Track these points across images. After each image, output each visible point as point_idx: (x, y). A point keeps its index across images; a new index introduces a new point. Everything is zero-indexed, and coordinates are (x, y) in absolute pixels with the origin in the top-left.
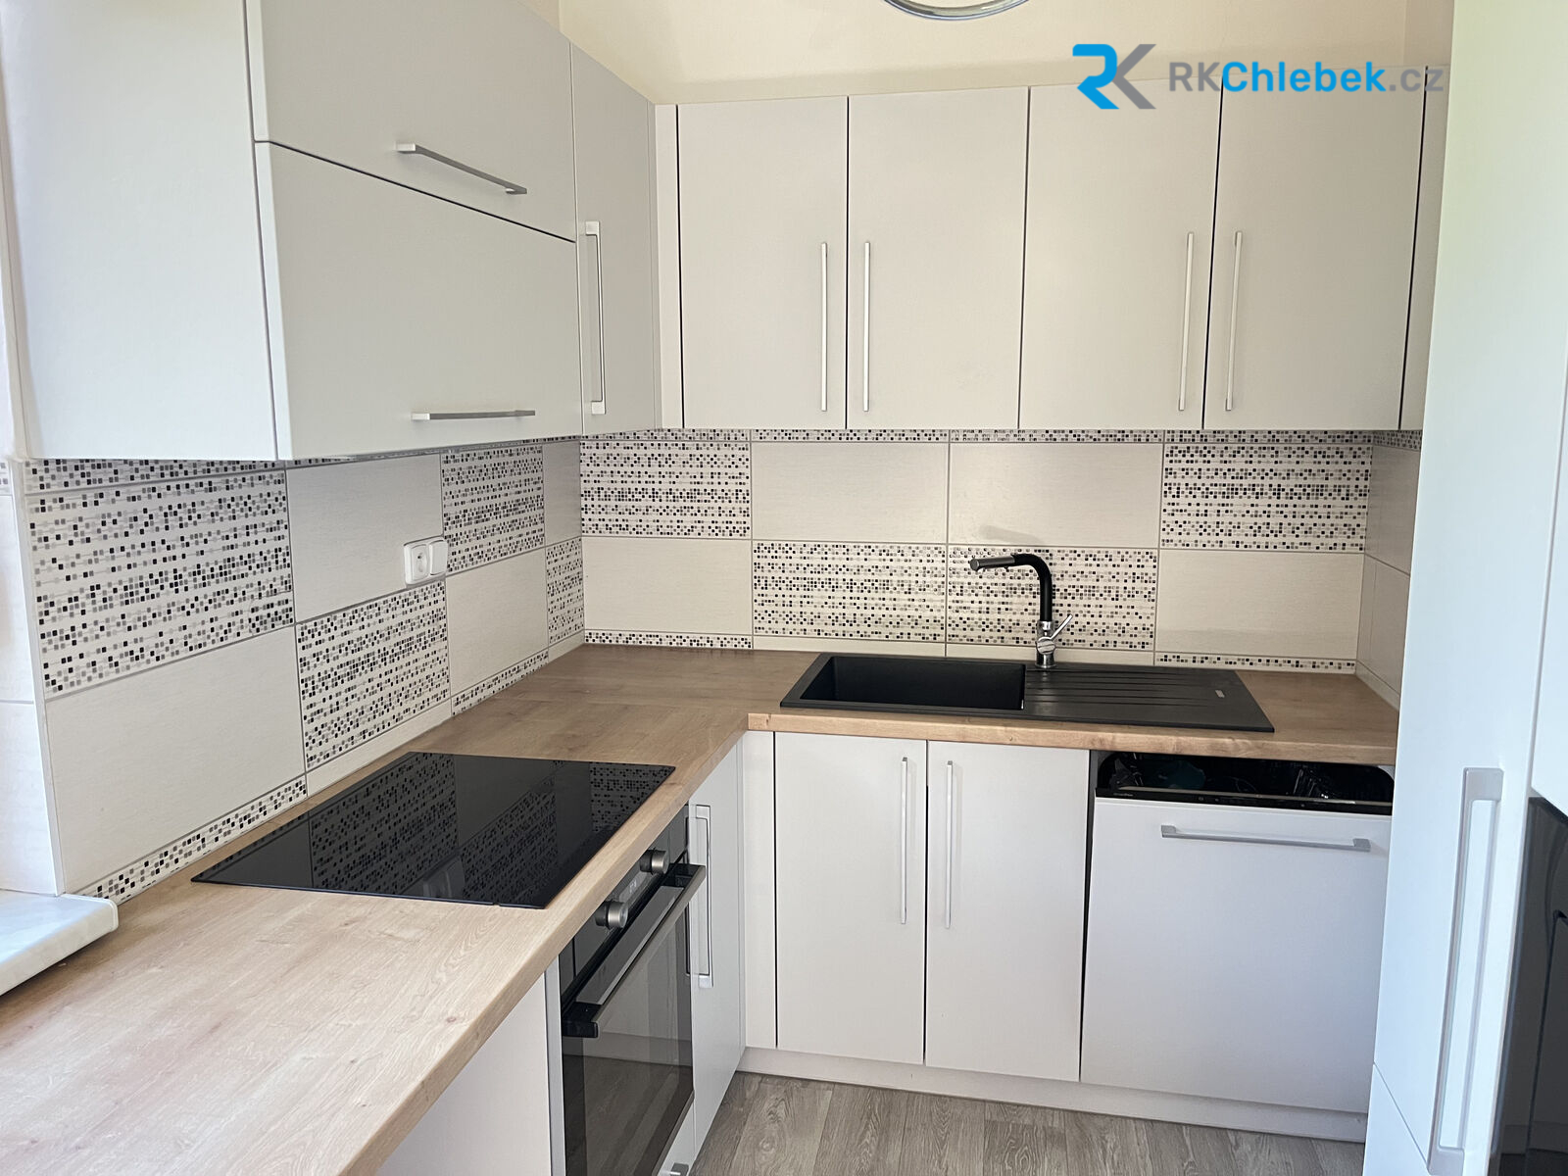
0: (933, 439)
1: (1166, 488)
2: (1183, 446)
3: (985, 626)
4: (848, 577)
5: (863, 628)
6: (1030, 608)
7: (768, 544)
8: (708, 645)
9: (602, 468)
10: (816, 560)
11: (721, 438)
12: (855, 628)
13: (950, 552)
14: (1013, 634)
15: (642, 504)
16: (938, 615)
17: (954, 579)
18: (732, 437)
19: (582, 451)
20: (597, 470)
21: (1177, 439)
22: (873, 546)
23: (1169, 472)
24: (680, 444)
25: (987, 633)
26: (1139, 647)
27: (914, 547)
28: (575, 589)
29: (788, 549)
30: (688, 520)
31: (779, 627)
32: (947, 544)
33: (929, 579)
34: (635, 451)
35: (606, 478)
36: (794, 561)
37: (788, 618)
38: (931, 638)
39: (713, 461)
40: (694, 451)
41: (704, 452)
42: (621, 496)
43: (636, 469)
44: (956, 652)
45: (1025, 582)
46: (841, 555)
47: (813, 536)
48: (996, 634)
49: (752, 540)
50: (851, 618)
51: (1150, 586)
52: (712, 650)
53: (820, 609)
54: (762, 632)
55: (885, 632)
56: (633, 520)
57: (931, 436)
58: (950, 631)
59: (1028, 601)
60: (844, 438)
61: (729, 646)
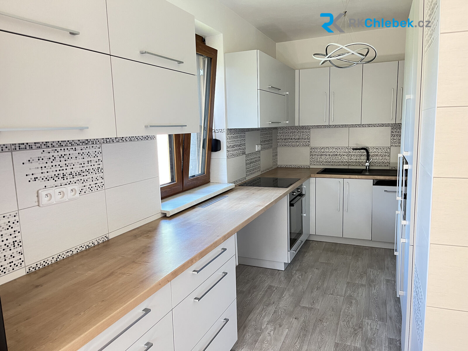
0: (346, 127)
1: (392, 135)
2: (395, 127)
3: (356, 162)
4: (329, 154)
5: (332, 163)
6: (365, 159)
7: (313, 148)
8: (301, 167)
9: (282, 134)
10: (323, 150)
11: (305, 128)
12: (330, 163)
13: (349, 148)
14: (361, 164)
15: (289, 141)
16: (347, 161)
17: (350, 153)
18: (307, 128)
19: (278, 131)
20: (281, 135)
21: (394, 126)
22: (334, 148)
23: (393, 132)
24: (297, 129)
25: (357, 164)
26: (387, 166)
27: (342, 147)
28: (276, 157)
29: (317, 148)
30: (298, 144)
31: (315, 163)
32: (349, 147)
33: (345, 154)
34: (288, 131)
35: (282, 136)
36: (318, 151)
37: (317, 162)
38: (345, 165)
39: (303, 132)
40: (299, 131)
41: (301, 131)
42: (285, 139)
43: (288, 134)
44: (350, 167)
45: (364, 154)
46: (328, 149)
47: (322, 146)
48: (358, 164)
49: (310, 147)
50: (329, 161)
51: (389, 154)
52: (302, 168)
53: (323, 160)
54: (312, 164)
55: (336, 164)
56: (287, 144)
57: (346, 126)
58: (349, 164)
59: (364, 157)
60: (328, 127)
61: (305, 167)
